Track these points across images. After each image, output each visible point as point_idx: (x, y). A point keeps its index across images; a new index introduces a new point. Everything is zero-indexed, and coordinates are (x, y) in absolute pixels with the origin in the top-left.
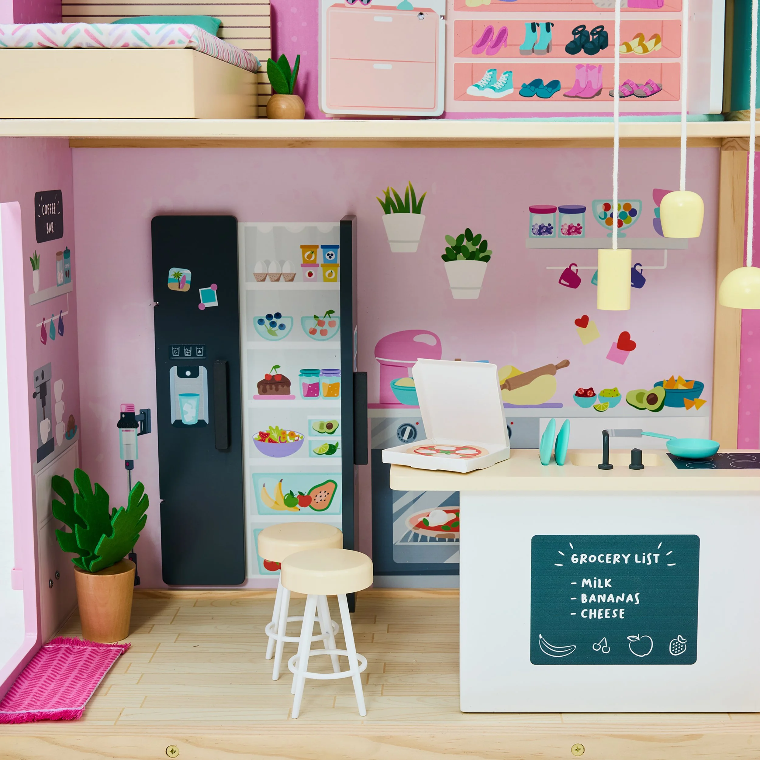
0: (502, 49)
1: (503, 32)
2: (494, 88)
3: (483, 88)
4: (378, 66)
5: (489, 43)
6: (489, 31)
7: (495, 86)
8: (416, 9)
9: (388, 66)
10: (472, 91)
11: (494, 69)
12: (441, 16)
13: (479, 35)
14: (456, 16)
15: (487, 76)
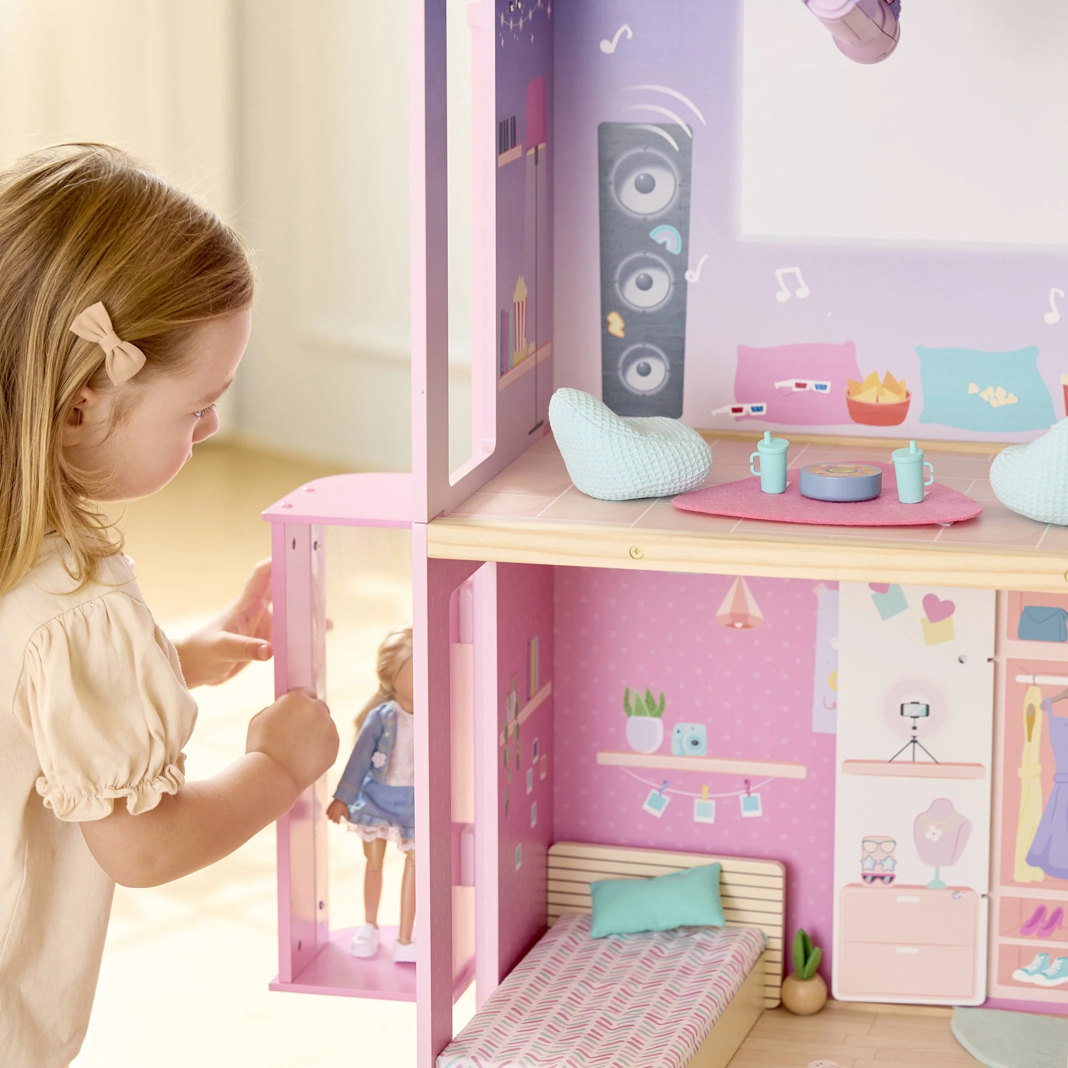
0: (1056, 932)
1: (1058, 914)
2: (1045, 975)
3: (1033, 974)
4: (900, 950)
5: (1041, 925)
6: (1041, 911)
7: (1047, 971)
8: (950, 888)
9: (914, 950)
10: (1019, 975)
11: (1047, 952)
12: (983, 896)
13: (1029, 914)
14: (1001, 891)
15: (1038, 960)
